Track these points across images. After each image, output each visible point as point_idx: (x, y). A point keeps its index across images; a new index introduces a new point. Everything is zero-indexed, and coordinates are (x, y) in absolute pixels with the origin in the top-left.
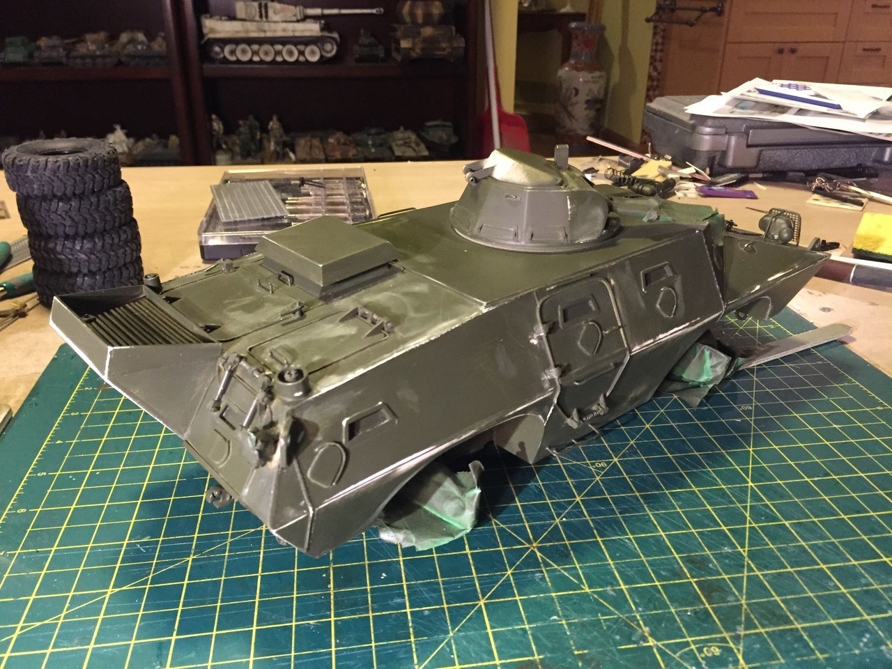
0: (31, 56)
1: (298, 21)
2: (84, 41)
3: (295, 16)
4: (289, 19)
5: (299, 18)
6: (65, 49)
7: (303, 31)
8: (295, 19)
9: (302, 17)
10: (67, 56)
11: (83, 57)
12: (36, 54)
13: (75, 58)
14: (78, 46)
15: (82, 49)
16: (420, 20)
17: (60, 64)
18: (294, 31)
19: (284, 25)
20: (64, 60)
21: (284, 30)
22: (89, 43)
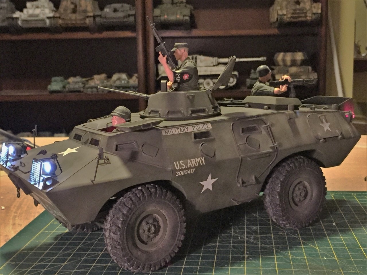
0: (64, 87)
1: (214, 66)
2: (93, 79)
3: (212, 63)
4: (208, 65)
5: (215, 64)
6: (83, 83)
7: (216, 71)
8: (212, 65)
9: (217, 64)
10: (84, 87)
11: (92, 88)
12: (67, 86)
13: (87, 88)
14: (90, 82)
15: (92, 83)
16: (289, 63)
17: (79, 91)
18: (211, 71)
19: (206, 68)
20: (82, 89)
21: (206, 71)
22: (96, 80)
